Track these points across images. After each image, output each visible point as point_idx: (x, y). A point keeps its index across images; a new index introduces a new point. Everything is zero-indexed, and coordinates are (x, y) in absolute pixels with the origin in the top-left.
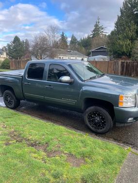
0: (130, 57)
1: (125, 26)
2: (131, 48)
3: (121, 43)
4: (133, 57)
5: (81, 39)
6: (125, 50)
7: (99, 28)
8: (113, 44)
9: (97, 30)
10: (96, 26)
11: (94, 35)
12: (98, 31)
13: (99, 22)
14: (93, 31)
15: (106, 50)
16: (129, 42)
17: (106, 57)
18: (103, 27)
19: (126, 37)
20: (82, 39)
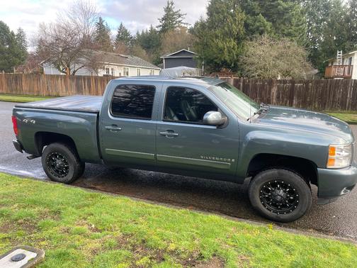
0: (236, 71)
1: (226, 14)
2: (237, 55)
3: (221, 45)
4: (242, 70)
5: (138, 33)
6: (227, 58)
7: (174, 14)
8: (206, 46)
9: (170, 18)
10: (168, 9)
11: (164, 26)
12: (173, 19)
13: (172, 4)
14: (163, 19)
15: (194, 57)
16: (233, 43)
17: (193, 69)
18: (180, 13)
19: (229, 34)
20: (140, 33)
